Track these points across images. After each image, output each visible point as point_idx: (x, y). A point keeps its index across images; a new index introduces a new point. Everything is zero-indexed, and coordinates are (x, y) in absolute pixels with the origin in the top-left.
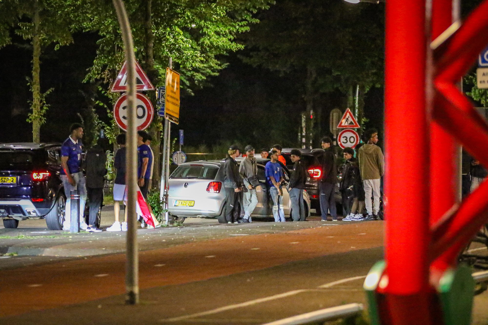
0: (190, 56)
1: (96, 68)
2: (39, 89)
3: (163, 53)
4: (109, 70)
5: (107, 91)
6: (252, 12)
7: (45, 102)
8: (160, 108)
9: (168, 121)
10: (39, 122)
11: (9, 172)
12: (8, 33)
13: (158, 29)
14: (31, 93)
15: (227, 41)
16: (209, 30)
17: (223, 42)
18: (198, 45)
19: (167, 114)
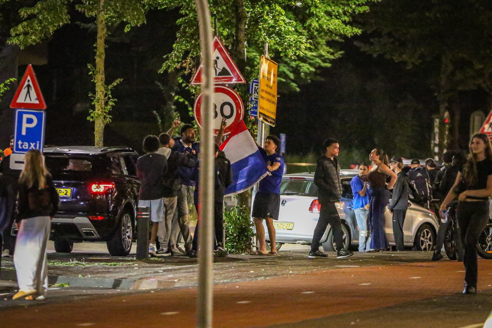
0: (294, 42)
1: (176, 54)
2: (104, 80)
3: (259, 37)
4: (191, 57)
5: (188, 84)
7: (110, 96)
8: (252, 106)
9: (262, 122)
10: (103, 121)
11: (62, 182)
12: (65, 10)
13: (253, 8)
14: (94, 84)
15: (341, 24)
16: (318, 10)
17: (335, 25)
18: (305, 28)
19: (260, 113)
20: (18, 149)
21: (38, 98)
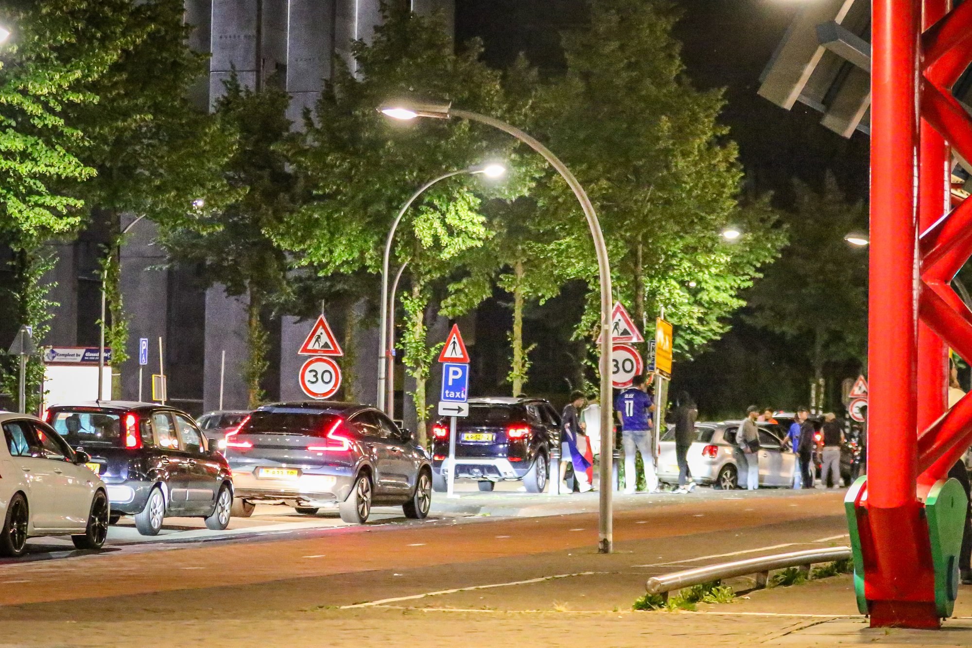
1: (584, 324)
2: (521, 345)
3: (656, 308)
5: (594, 350)
6: (755, 266)
7: (527, 359)
8: (650, 362)
9: (659, 376)
10: (520, 381)
11: (484, 428)
12: (487, 285)
13: (651, 282)
14: (512, 349)
15: (728, 297)
16: (708, 285)
17: (723, 297)
19: (657, 368)
20: (445, 398)
21: (463, 353)
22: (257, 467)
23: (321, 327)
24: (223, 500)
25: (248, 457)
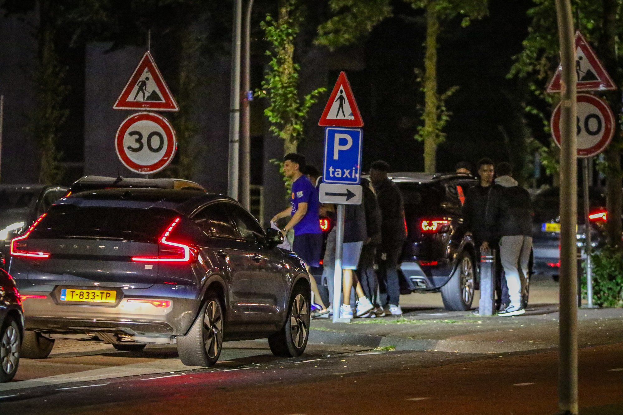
1: (527, 55)
2: (435, 88)
4: (547, 57)
5: (543, 91)
7: (444, 108)
10: (434, 141)
14: (423, 94)
20: (328, 178)
21: (354, 113)
22: (56, 286)
23: (146, 70)
24: (9, 339)
25: (44, 272)
